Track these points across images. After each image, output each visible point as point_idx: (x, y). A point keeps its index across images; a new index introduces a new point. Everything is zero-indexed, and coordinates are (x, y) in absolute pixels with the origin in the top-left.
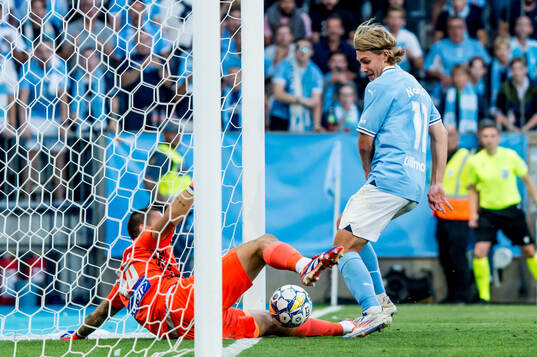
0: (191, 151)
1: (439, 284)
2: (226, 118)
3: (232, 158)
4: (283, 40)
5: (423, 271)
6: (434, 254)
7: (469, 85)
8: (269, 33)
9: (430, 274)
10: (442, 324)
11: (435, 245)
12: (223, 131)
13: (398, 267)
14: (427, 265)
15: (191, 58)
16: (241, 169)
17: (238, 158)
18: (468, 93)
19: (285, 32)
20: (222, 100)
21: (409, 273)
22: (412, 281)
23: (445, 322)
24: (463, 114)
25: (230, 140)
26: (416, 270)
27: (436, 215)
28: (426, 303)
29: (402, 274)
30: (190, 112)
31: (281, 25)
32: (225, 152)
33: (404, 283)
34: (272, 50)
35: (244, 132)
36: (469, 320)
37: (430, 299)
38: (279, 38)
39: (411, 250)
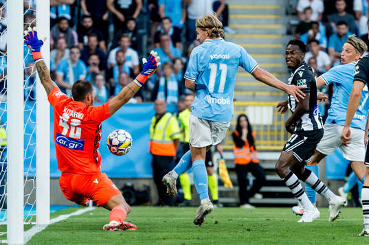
0: (6, 114)
1: (154, 193)
3: (30, 117)
4: (61, 47)
5: (145, 186)
6: (151, 176)
7: (173, 75)
8: (52, 42)
9: (148, 188)
10: (156, 218)
12: (25, 101)
13: (129, 184)
14: (147, 183)
15: (6, 57)
16: (35, 124)
17: (34, 118)
18: (172, 80)
19: (62, 42)
20: (24, 82)
21: (136, 188)
22: (137, 192)
23: (158, 217)
24: (169, 93)
25: (29, 107)
26: (140, 185)
27: (151, 152)
28: (146, 205)
29: (132, 188)
30: (5, 90)
31: (60, 38)
32: (26, 114)
33: (133, 193)
34: (54, 52)
35: (37, 102)
36: (172, 216)
37: (149, 203)
38: (59, 45)
39: (135, 173)
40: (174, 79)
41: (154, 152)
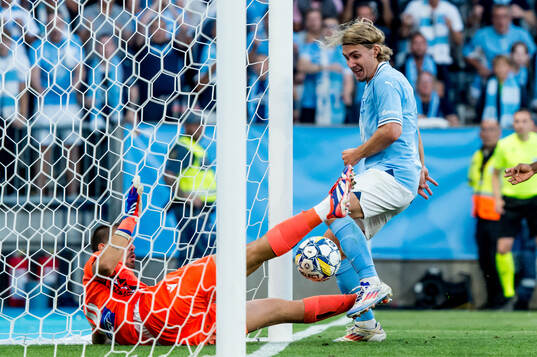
0: (214, 144)
1: (478, 288)
2: (252, 109)
3: (258, 153)
4: (313, 26)
5: (461, 274)
6: (474, 256)
7: (511, 75)
8: (298, 19)
9: (468, 279)
10: (481, 332)
11: (474, 248)
12: (248, 122)
13: (434, 270)
14: (465, 269)
15: (215, 45)
16: (268, 163)
17: (264, 152)
18: (510, 85)
19: (315, 17)
20: (248, 90)
21: (446, 277)
22: (449, 286)
23: (484, 329)
24: (505, 108)
25: (255, 132)
26: (453, 273)
27: (477, 215)
28: (464, 309)
29: (439, 277)
30: (214, 103)
31: (311, 10)
32: (251, 146)
33: (440, 287)
34: (302, 36)
35: (271, 125)
36: (509, 328)
37: (469, 305)
39: (448, 251)
40: (514, 82)
41: (483, 215)
